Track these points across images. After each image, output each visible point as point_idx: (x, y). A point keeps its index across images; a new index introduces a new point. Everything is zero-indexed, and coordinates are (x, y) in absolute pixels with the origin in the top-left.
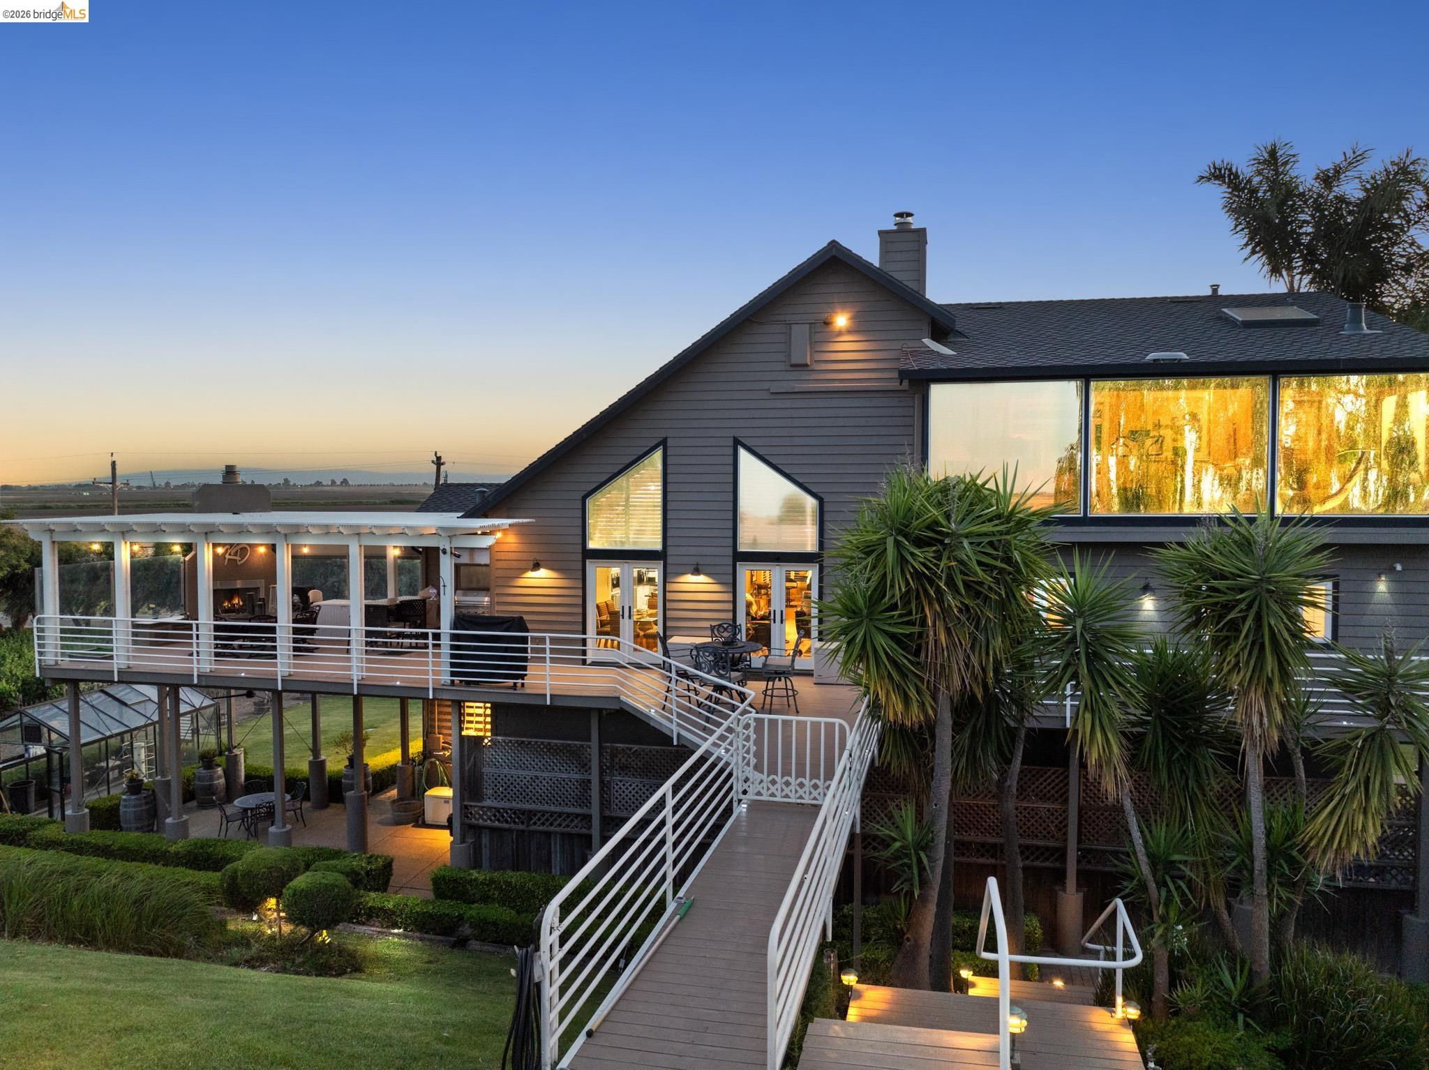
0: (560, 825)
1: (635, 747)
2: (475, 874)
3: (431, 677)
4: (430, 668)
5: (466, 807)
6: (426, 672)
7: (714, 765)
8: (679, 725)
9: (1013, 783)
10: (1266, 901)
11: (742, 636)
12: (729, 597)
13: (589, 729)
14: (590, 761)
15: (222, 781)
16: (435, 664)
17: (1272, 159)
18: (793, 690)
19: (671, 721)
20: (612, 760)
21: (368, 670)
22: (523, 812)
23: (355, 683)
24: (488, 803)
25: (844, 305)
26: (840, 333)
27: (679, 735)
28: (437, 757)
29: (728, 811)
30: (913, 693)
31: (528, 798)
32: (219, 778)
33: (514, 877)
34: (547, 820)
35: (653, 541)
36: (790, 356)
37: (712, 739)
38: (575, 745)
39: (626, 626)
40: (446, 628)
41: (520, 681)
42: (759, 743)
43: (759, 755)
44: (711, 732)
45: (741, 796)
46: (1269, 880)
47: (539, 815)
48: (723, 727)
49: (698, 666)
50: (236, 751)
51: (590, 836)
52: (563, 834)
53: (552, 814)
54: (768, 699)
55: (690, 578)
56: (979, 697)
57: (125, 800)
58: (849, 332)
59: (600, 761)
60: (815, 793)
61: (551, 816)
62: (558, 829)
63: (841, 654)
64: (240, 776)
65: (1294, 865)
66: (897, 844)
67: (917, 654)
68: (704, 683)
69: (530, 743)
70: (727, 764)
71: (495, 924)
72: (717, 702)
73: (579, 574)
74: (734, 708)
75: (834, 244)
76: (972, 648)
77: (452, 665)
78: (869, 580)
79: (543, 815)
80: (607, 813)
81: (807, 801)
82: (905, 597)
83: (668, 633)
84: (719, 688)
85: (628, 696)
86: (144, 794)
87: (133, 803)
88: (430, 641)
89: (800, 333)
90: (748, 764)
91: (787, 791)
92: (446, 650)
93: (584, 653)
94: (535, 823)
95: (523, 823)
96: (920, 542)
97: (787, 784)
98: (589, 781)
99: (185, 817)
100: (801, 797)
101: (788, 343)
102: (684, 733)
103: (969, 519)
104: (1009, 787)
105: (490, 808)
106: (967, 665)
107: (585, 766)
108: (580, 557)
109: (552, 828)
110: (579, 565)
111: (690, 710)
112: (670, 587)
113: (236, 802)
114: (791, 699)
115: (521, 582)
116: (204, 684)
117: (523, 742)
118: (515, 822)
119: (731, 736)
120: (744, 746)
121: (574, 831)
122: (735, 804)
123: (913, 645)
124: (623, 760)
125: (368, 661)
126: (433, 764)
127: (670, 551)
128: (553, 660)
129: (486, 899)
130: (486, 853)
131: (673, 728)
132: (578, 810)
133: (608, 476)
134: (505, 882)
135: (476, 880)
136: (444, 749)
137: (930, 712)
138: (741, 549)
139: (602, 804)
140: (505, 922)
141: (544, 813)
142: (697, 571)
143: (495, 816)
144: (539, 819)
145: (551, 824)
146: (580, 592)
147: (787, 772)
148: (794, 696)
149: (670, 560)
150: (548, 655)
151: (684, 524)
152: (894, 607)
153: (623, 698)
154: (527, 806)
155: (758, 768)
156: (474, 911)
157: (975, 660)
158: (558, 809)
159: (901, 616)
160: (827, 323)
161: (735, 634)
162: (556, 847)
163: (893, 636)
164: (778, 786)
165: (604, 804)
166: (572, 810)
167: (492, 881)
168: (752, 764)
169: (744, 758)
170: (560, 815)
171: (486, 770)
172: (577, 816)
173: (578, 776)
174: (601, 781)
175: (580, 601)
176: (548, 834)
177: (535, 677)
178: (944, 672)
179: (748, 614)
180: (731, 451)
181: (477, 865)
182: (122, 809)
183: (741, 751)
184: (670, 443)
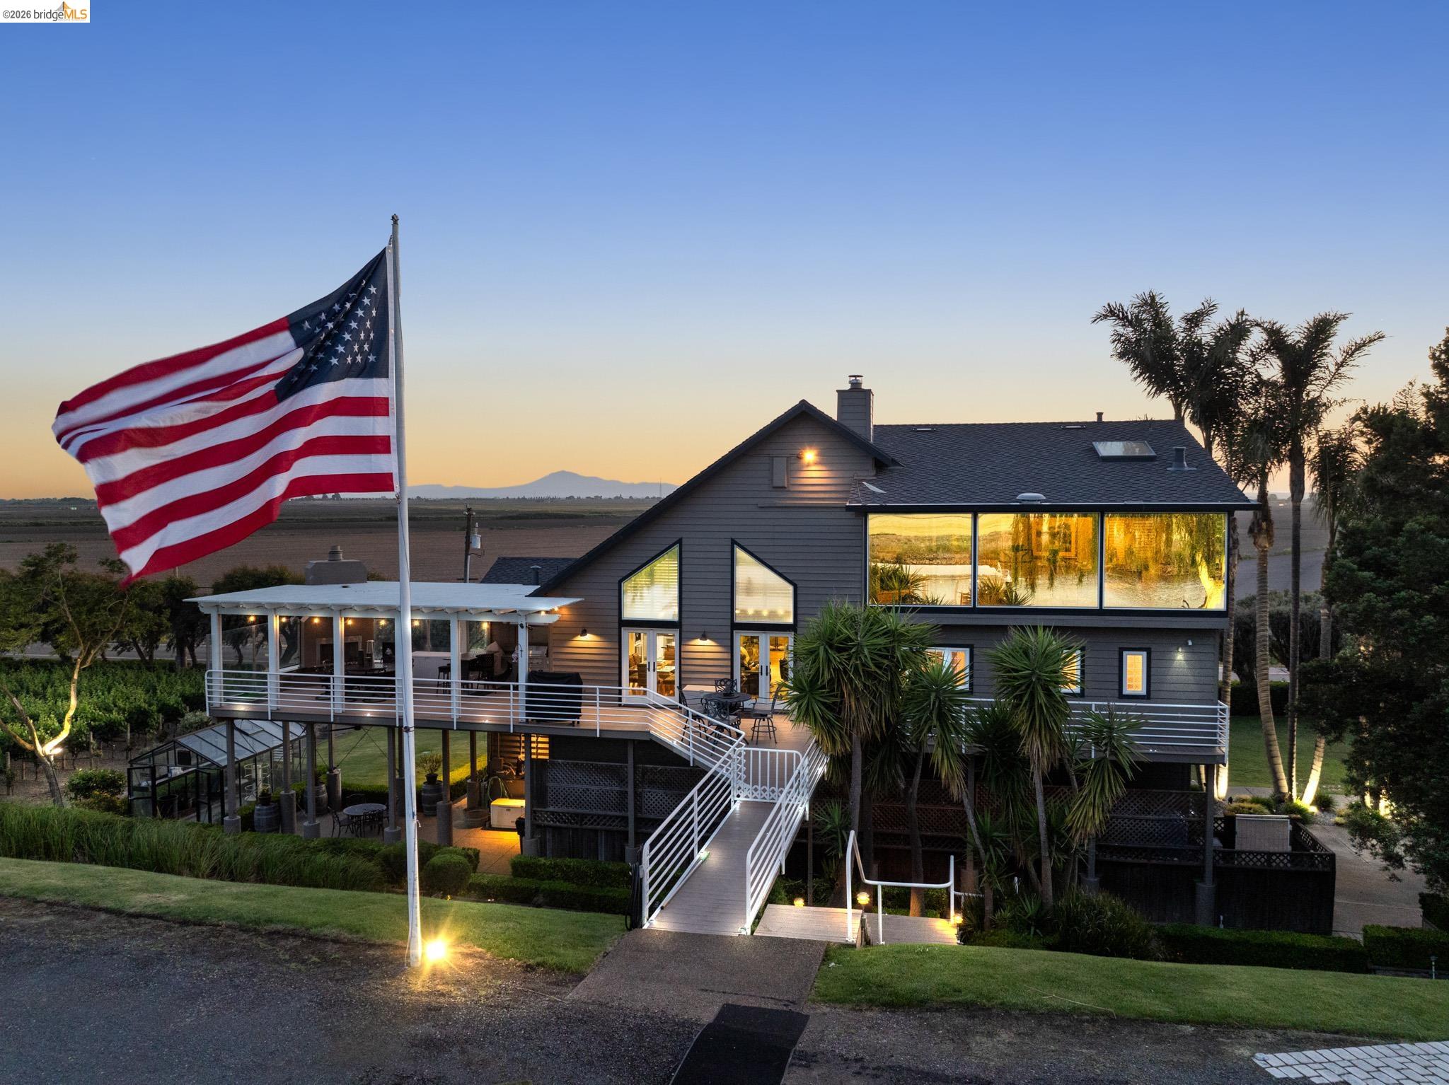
0: (604, 824)
1: (660, 767)
2: (543, 860)
3: (512, 717)
4: (511, 710)
5: (535, 812)
6: (508, 714)
7: (719, 780)
8: (694, 752)
9: (914, 790)
10: (1048, 860)
11: (738, 688)
12: (728, 656)
13: (626, 754)
14: (627, 777)
15: (325, 795)
16: (515, 707)
17: (1151, 304)
18: (772, 726)
19: (688, 749)
20: (643, 776)
21: (463, 711)
22: (577, 815)
23: (455, 721)
24: (551, 809)
25: (811, 444)
26: (808, 465)
27: (694, 759)
28: (499, 775)
29: (728, 807)
30: (837, 737)
31: (581, 805)
32: (323, 792)
33: (572, 862)
34: (595, 821)
35: (671, 613)
36: (772, 480)
37: (719, 763)
38: (616, 766)
39: (652, 678)
40: (522, 681)
41: (577, 720)
42: (747, 765)
43: (747, 773)
44: (718, 759)
45: (736, 799)
46: (1050, 847)
47: (589, 817)
48: (726, 755)
49: (706, 712)
50: (336, 771)
51: (628, 832)
52: (607, 831)
53: (599, 816)
54: (756, 733)
55: (698, 641)
56: (879, 737)
57: (259, 810)
58: (816, 464)
59: (635, 778)
60: (773, 796)
61: (598, 817)
62: (604, 827)
63: (795, 713)
64: (338, 791)
65: (1061, 837)
66: (829, 826)
67: (839, 713)
68: (710, 724)
69: (582, 764)
70: (727, 779)
71: (562, 893)
72: (719, 737)
73: (617, 639)
74: (732, 743)
75: (803, 402)
76: (872, 709)
77: (527, 708)
78: (810, 670)
79: (592, 817)
80: (639, 815)
81: (768, 801)
82: (831, 681)
83: (683, 683)
84: (720, 728)
85: (656, 731)
86: (273, 805)
87: (264, 812)
88: (511, 691)
89: (779, 464)
90: (740, 779)
91: (764, 795)
92: (522, 698)
93: (620, 700)
94: (586, 823)
95: (577, 823)
96: (839, 650)
97: (765, 791)
98: (626, 792)
99: (317, 822)
100: (764, 798)
101: (771, 470)
102: (697, 758)
103: (869, 634)
104: (912, 793)
105: (553, 813)
106: (869, 720)
107: (623, 781)
108: (617, 625)
109: (599, 827)
110: (616, 632)
111: (701, 742)
112: (684, 648)
113: (344, 811)
114: (772, 733)
115: (574, 644)
116: (338, 721)
117: (577, 764)
118: (571, 823)
119: (730, 761)
120: (738, 767)
121: (615, 828)
122: (732, 803)
123: (836, 708)
124: (651, 777)
125: (463, 705)
126: (495, 780)
127: (684, 622)
128: (601, 705)
129: (551, 877)
130: (549, 846)
131: (689, 753)
132: (618, 813)
133: (639, 565)
134: (565, 866)
135: (544, 864)
136: (505, 769)
137: (848, 747)
138: (738, 620)
139: (635, 809)
140: (569, 892)
141: (593, 816)
142: (704, 637)
143: (556, 818)
144: (589, 820)
145: (598, 824)
146: (617, 652)
147: (764, 783)
148: (774, 731)
149: (684, 628)
150: (598, 701)
151: (694, 602)
152: (824, 687)
153: (652, 732)
154: (580, 811)
155: (747, 781)
156: (546, 885)
157: (873, 717)
158: (603, 813)
159: (828, 692)
160: (799, 458)
161: (732, 687)
162: (602, 839)
163: (824, 704)
164: (759, 792)
165: (638, 808)
166: (614, 813)
167: (556, 865)
168: (743, 779)
169: (738, 775)
170: (605, 817)
171: (550, 784)
172: (617, 817)
173: (617, 789)
174: (635, 793)
175: (617, 658)
176: (596, 831)
177: (588, 717)
178: (854, 725)
179: (742, 665)
180: (729, 549)
181: (542, 853)
182: (256, 817)
183: (736, 771)
184: (684, 542)
